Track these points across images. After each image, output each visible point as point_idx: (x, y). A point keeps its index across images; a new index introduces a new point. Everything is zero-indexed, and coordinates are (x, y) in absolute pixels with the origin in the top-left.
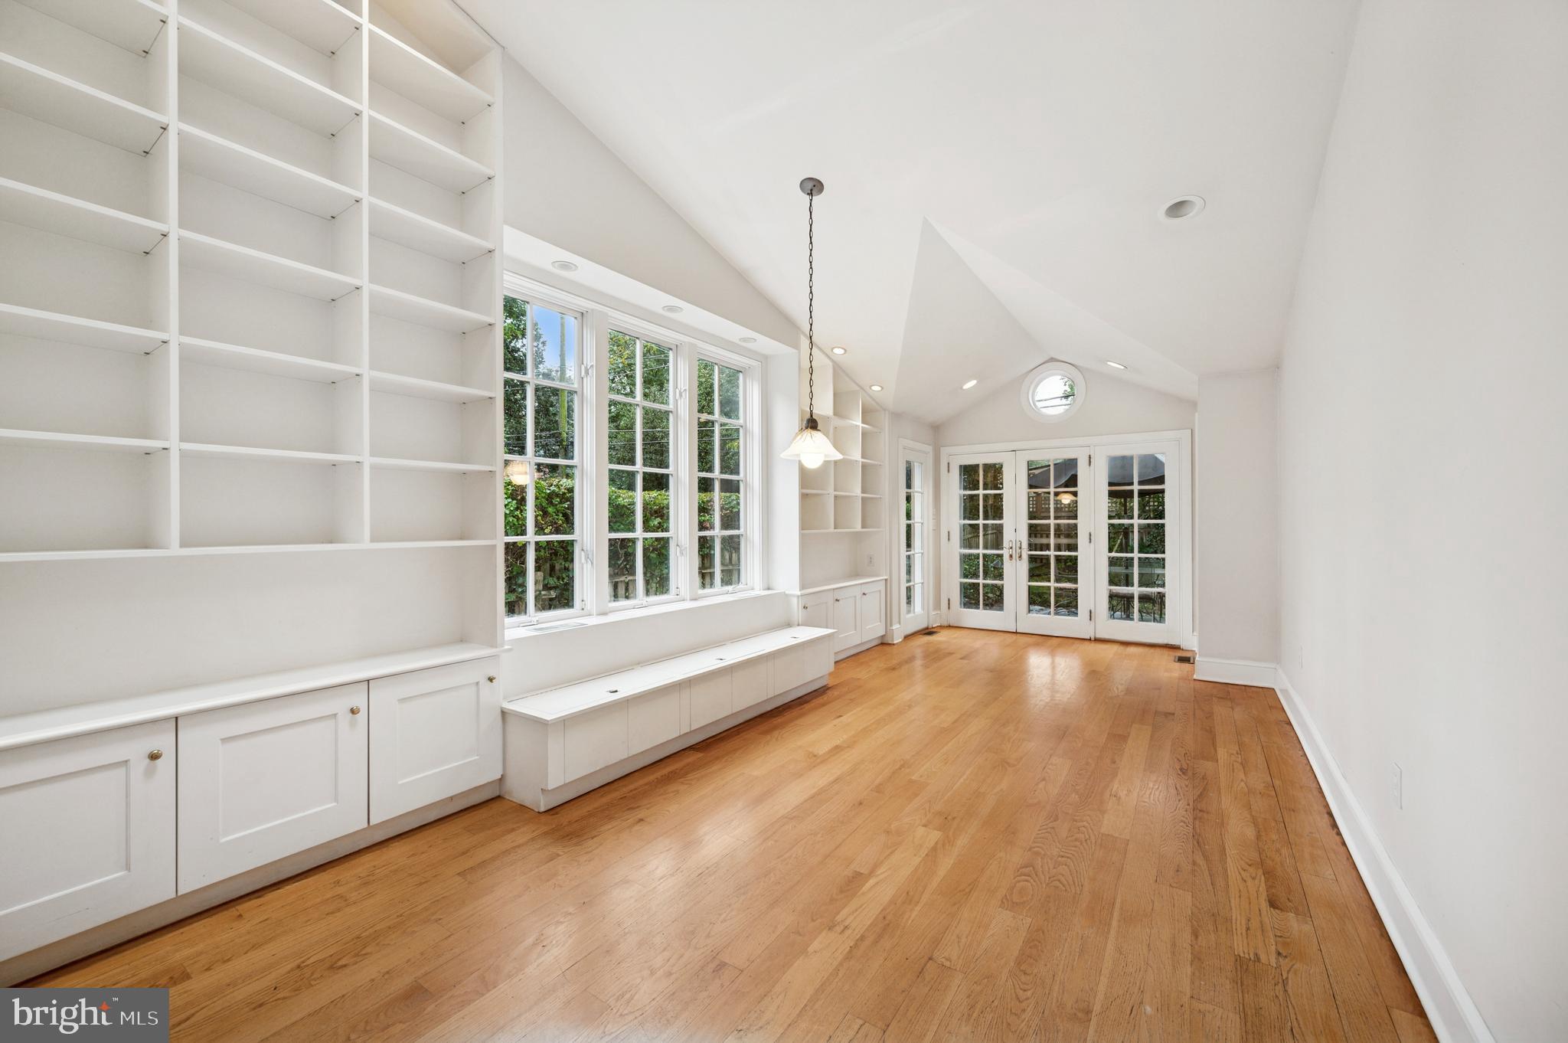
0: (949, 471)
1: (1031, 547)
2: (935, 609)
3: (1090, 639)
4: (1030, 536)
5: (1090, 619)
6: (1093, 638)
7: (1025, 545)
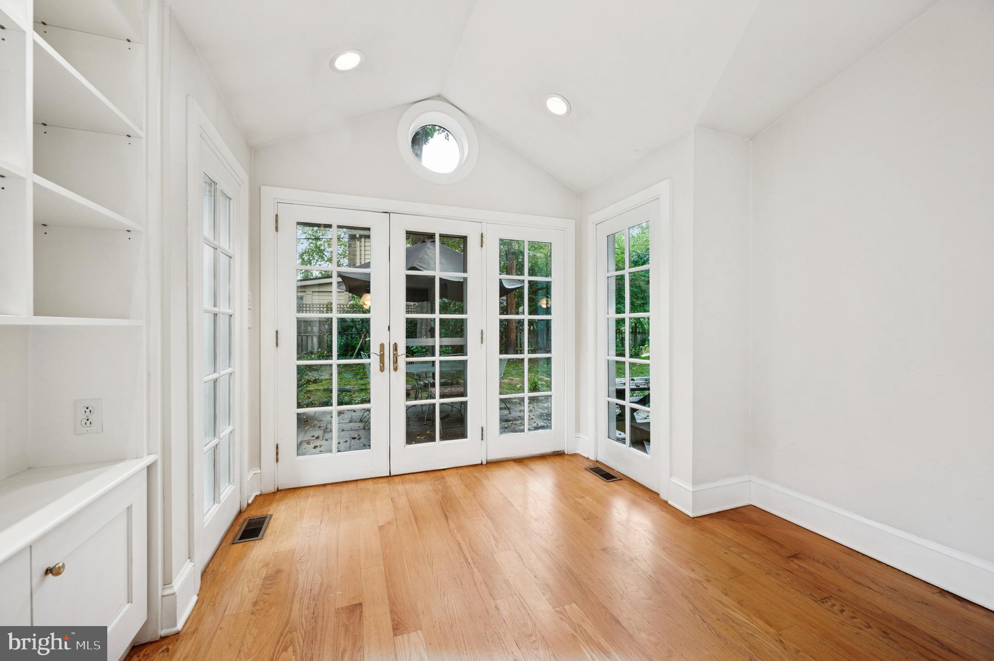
0: (277, 229)
1: (410, 352)
2: (251, 467)
3: (482, 464)
4: (408, 337)
5: (482, 439)
6: (484, 463)
7: (402, 350)
